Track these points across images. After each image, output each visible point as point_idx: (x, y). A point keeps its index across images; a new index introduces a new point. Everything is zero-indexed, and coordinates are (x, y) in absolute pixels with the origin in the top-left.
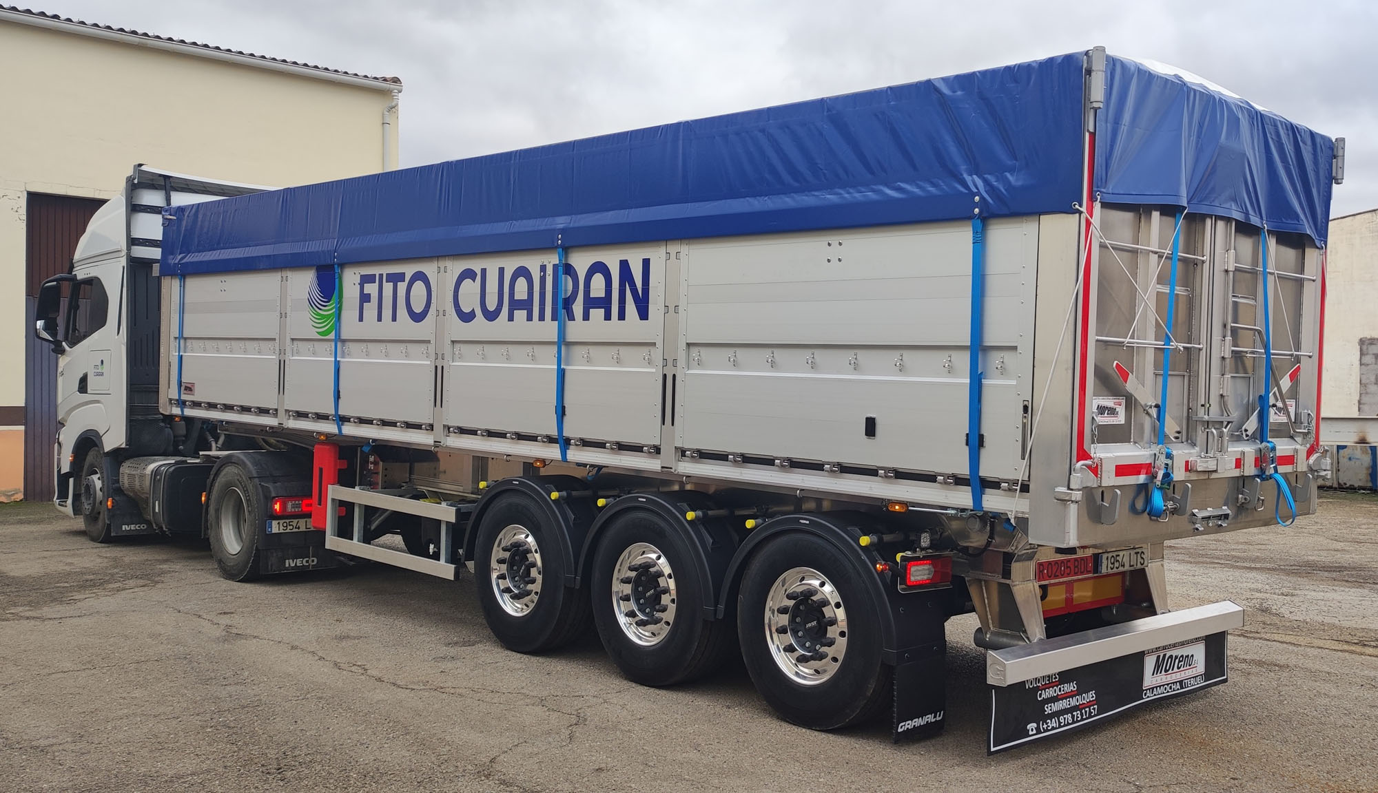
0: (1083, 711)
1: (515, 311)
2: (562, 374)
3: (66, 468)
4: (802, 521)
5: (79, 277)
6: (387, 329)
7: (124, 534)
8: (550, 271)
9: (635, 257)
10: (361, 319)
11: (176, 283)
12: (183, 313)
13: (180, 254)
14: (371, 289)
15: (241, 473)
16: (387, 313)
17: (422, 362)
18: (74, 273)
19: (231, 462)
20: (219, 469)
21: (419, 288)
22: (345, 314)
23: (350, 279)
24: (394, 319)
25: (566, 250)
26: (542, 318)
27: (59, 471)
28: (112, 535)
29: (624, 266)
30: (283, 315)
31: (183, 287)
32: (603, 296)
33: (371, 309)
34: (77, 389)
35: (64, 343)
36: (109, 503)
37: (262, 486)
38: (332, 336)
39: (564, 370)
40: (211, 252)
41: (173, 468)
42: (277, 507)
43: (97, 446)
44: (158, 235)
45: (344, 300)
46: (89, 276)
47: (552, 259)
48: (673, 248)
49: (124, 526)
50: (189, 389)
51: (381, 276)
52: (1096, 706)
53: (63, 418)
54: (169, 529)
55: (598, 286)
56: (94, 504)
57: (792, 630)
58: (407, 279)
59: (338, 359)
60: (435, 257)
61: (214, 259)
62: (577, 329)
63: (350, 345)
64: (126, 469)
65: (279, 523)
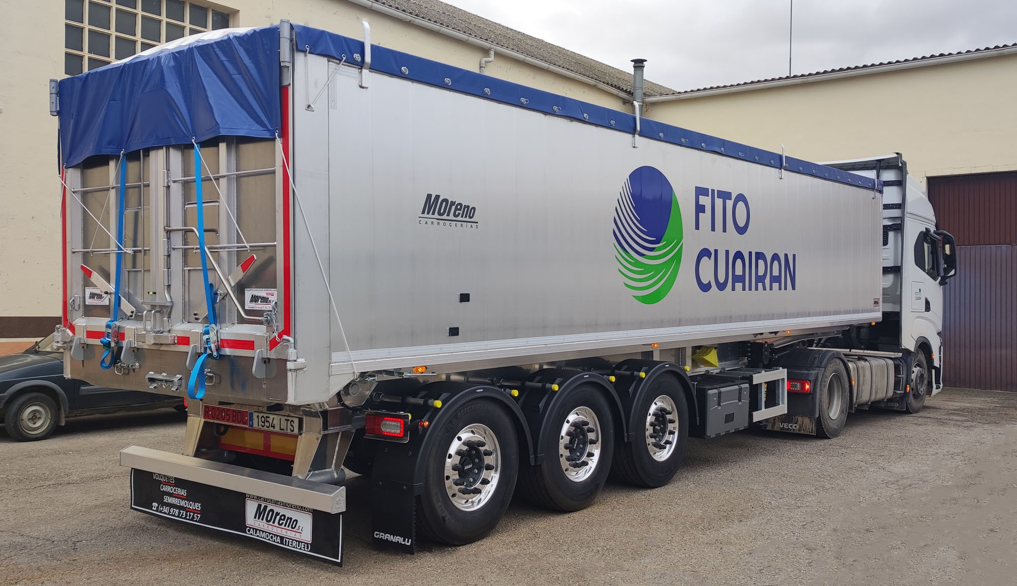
0: (188, 513)
52: (199, 516)
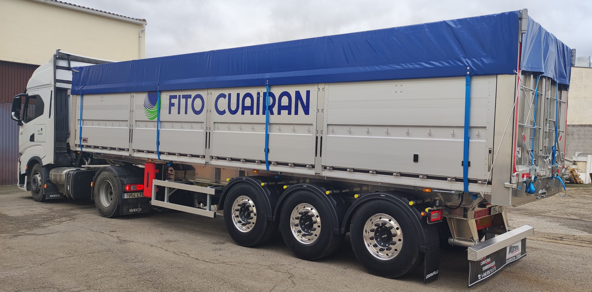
1: (245, 111)
2: (267, 136)
3: (23, 172)
4: (381, 195)
5: (29, 95)
6: (182, 117)
7: (50, 199)
8: (262, 94)
9: (303, 90)
10: (170, 113)
11: (79, 98)
12: (82, 110)
13: (81, 86)
14: (175, 101)
15: (110, 174)
16: (183, 110)
17: (200, 131)
18: (26, 93)
19: (106, 170)
20: (99, 173)
21: (198, 101)
22: (162, 111)
23: (165, 97)
24: (186, 113)
25: (270, 86)
26: (258, 113)
27: (20, 173)
28: (46, 199)
29: (298, 94)
30: (131, 111)
31: (82, 99)
32: (288, 105)
33: (174, 109)
34: (29, 140)
35: (22, 121)
36: (45, 186)
37: (121, 180)
38: (156, 119)
39: (268, 134)
40: (96, 85)
41: (76, 172)
42: (127, 188)
43: (39, 163)
44: (70, 79)
45: (162, 106)
46: (34, 94)
47: (263, 90)
48: (321, 86)
49: (51, 195)
50: (85, 140)
51: (180, 96)
53: (22, 152)
54: (74, 197)
55: (285, 101)
56: (37, 186)
57: (375, 238)
58: (192, 97)
59: (159, 129)
60: (206, 88)
61: (98, 88)
62: (274, 118)
63: (164, 123)
64: (53, 172)
65: (127, 195)
